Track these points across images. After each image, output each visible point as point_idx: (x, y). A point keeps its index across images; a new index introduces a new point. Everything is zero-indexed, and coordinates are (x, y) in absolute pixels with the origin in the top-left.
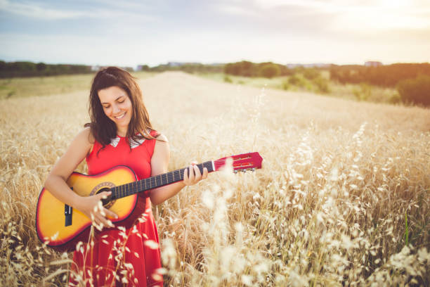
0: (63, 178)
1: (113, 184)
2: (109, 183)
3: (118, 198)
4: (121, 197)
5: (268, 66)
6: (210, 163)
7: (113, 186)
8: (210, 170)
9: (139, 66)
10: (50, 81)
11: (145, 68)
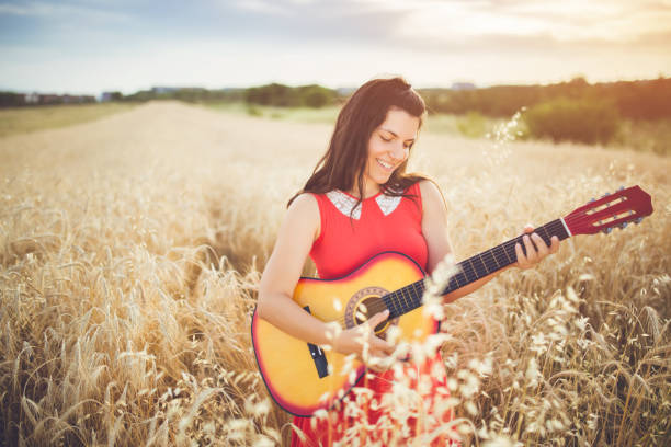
0: (286, 295)
1: (382, 290)
2: (375, 289)
3: (401, 314)
4: (407, 311)
6: (558, 222)
7: (384, 294)
8: (563, 236)
9: (105, 95)
11: (116, 97)
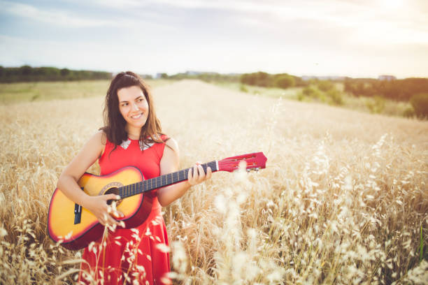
0: (75, 178)
1: (121, 184)
3: (125, 198)
4: (128, 196)
5: (283, 78)
6: (214, 163)
9: (158, 74)
10: (72, 86)
11: (164, 76)
